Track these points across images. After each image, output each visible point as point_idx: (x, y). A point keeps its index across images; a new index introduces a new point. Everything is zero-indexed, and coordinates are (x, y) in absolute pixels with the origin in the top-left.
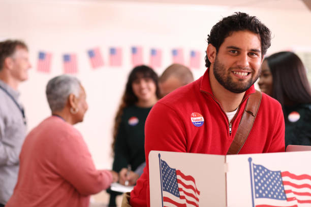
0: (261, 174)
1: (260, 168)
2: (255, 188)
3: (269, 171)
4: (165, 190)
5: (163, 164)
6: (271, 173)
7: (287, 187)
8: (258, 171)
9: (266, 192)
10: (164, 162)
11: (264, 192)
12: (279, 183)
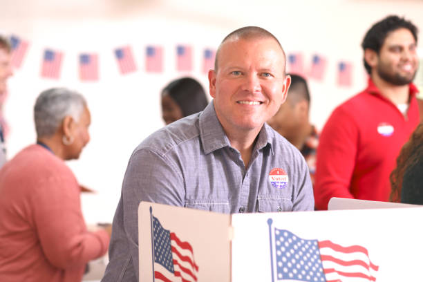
0: (287, 244)
1: (286, 234)
2: (277, 265)
3: (299, 239)
5: (155, 223)
6: (302, 242)
8: (282, 239)
9: (295, 271)
11: (290, 270)
12: (315, 257)
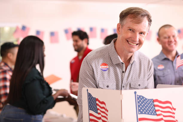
0: (142, 101)
1: (141, 97)
2: (138, 109)
3: (146, 99)
4: (90, 109)
5: (89, 95)
6: (147, 100)
7: (157, 108)
8: (140, 99)
9: (145, 111)
11: (143, 110)
12: (152, 105)
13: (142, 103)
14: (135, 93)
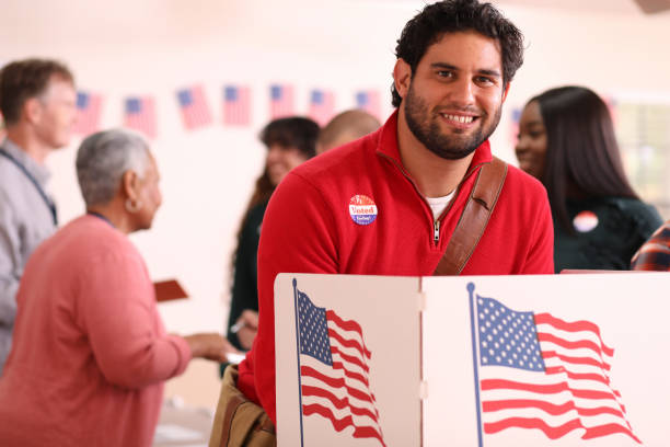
0: (493, 318)
1: (492, 305)
2: (481, 345)
3: (509, 311)
4: (305, 352)
5: (302, 300)
6: (514, 315)
7: (546, 346)
8: (487, 311)
9: (504, 354)
10: (303, 295)
11: (498, 352)
12: (530, 335)
13: (494, 325)
14: (471, 287)
